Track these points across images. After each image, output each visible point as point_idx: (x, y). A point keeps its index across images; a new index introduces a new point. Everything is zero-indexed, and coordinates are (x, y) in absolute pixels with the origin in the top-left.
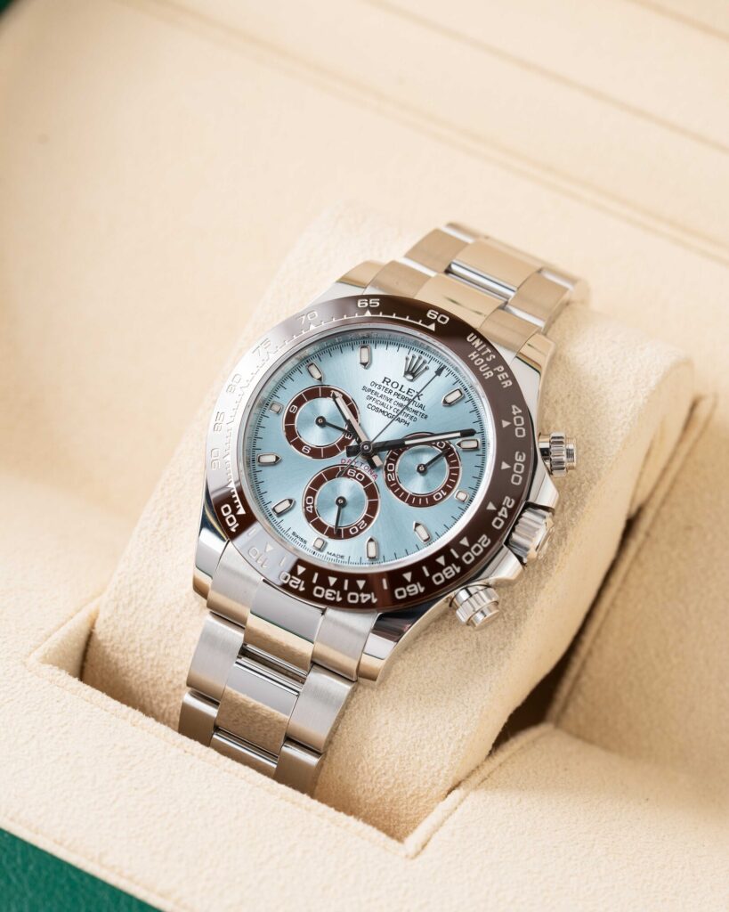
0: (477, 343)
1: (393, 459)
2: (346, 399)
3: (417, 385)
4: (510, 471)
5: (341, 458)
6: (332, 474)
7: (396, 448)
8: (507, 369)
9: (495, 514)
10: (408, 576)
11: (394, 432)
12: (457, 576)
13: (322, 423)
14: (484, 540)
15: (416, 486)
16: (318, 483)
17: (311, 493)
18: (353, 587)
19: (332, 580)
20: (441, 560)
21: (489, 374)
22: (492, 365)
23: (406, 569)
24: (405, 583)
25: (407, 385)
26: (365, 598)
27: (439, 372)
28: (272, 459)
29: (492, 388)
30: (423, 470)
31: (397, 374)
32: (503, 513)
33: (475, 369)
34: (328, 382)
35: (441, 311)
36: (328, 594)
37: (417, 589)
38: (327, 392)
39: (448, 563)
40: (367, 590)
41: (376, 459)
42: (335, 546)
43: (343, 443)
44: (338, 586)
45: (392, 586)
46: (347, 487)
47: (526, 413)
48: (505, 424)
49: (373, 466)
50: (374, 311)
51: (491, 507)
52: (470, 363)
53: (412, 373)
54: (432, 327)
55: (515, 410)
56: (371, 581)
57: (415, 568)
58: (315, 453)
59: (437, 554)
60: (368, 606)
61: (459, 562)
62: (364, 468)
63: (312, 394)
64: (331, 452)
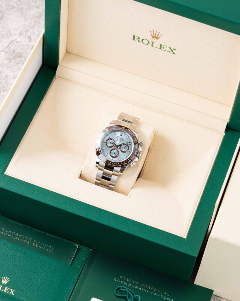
0: (129, 130)
1: (120, 147)
2: (113, 140)
3: (122, 137)
4: (136, 147)
5: (113, 147)
6: (113, 149)
7: (120, 145)
8: (134, 134)
9: (135, 153)
10: (125, 162)
11: (120, 143)
12: (131, 161)
13: (110, 143)
14: (134, 156)
15: (124, 150)
16: (111, 151)
17: (110, 152)
18: (118, 164)
19: (115, 164)
20: (129, 159)
21: (132, 135)
22: (132, 133)
23: (124, 161)
24: (124, 163)
25: (121, 137)
26: (119, 165)
27: (125, 135)
28: (104, 148)
29: (132, 136)
30: (124, 148)
31: (119, 136)
32: (136, 152)
33: (130, 134)
34: (110, 137)
35: (124, 127)
36: (114, 165)
37: (126, 163)
38: (110, 139)
39: (129, 160)
40: (119, 164)
41: (118, 147)
42: (114, 159)
43: (114, 145)
44: (116, 164)
45: (123, 164)
46: (115, 151)
47: (137, 139)
48: (134, 141)
49: (118, 148)
50: (115, 128)
51: (134, 152)
52: (129, 133)
53: (121, 135)
54: (123, 129)
55: (135, 139)
56: (120, 163)
57: (125, 161)
58: (110, 147)
59: (128, 159)
60: (120, 166)
61: (131, 160)
62: (117, 148)
63: (108, 139)
64: (112, 147)
